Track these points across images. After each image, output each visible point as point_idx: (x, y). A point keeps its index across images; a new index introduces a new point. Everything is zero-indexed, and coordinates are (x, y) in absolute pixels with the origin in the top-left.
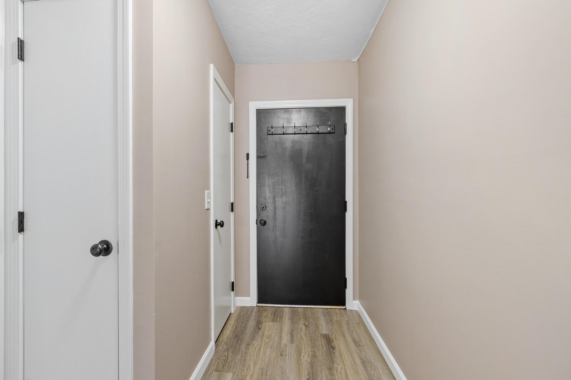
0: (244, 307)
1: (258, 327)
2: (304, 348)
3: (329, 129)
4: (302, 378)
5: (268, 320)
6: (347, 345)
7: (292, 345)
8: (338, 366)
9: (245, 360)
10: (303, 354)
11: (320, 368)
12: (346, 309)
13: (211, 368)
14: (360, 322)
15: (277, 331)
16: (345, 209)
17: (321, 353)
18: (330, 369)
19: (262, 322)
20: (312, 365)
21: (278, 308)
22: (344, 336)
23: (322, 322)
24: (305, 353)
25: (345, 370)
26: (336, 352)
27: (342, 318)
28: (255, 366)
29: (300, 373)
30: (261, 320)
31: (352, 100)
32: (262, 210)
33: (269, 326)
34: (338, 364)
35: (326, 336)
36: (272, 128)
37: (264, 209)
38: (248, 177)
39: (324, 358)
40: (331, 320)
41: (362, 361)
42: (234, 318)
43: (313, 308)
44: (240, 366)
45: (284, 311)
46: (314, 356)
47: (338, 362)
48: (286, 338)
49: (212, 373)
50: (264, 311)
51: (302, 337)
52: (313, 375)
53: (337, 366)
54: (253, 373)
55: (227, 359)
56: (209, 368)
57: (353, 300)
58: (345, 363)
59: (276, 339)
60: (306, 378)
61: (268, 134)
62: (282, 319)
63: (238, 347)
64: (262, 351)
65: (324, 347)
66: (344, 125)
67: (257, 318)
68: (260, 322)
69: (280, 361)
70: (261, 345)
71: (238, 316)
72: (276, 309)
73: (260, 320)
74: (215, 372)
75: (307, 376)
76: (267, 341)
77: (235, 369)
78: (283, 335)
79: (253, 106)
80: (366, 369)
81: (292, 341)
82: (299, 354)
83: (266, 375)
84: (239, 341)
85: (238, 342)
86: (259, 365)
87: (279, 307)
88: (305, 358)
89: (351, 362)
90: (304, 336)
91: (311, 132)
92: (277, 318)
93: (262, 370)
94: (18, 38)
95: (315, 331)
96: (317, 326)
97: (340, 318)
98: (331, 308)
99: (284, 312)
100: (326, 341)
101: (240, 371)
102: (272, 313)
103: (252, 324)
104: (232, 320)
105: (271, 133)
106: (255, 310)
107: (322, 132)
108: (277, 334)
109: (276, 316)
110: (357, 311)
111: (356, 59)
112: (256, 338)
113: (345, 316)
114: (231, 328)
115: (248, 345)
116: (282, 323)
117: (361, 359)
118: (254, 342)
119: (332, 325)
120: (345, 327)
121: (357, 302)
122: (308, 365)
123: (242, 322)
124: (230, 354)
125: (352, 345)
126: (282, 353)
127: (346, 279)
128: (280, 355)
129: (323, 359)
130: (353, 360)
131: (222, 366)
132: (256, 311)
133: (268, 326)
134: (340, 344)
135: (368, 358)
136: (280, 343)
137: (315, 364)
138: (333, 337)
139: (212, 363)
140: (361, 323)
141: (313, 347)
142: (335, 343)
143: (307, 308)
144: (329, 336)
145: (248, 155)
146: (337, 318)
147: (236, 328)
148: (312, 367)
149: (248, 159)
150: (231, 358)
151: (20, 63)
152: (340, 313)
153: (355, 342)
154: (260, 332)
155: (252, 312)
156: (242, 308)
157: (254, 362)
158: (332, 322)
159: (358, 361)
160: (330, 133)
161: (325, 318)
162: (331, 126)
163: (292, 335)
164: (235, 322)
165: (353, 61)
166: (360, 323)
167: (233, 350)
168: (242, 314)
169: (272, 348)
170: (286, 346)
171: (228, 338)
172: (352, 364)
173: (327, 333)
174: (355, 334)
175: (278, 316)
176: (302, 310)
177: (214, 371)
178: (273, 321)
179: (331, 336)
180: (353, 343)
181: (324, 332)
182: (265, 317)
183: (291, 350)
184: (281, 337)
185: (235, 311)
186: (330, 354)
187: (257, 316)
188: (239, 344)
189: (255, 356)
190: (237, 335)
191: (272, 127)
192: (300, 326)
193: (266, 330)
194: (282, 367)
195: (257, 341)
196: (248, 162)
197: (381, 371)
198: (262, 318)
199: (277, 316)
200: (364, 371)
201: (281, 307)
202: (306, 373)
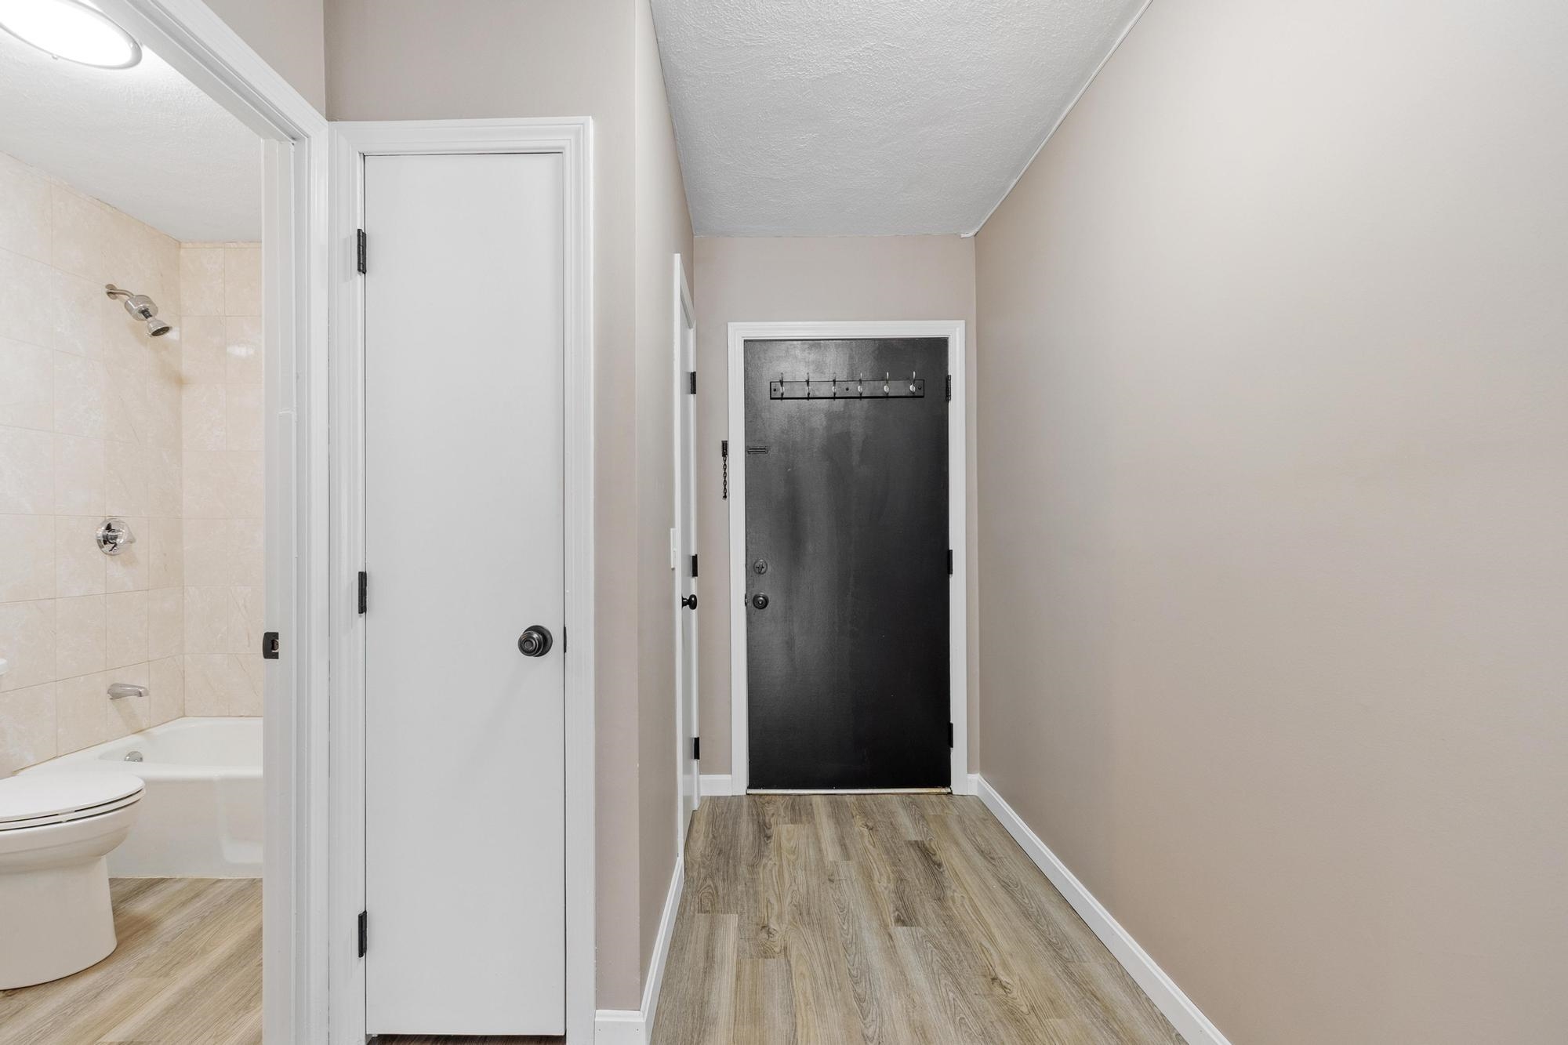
0: (718, 798)
1: (762, 835)
2: (875, 866)
3: (912, 388)
4: (884, 916)
5: (781, 820)
6: (968, 859)
7: (850, 862)
8: (955, 894)
9: (756, 893)
10: (876, 876)
11: (918, 899)
12: (951, 793)
13: (688, 908)
14: (986, 818)
15: (810, 840)
16: (949, 570)
17: (915, 872)
18: (939, 899)
19: (771, 825)
20: (900, 895)
21: (798, 798)
22: (957, 844)
23: (904, 820)
24: (881, 875)
25: (971, 899)
26: (946, 872)
27: (946, 811)
28: (780, 899)
29: (878, 907)
30: (767, 821)
31: (962, 323)
32: (760, 573)
33: (788, 831)
34: (954, 891)
35: (918, 845)
36: (782, 385)
37: (763, 570)
38: (725, 497)
39: (922, 881)
40: (923, 816)
41: (1003, 884)
42: (702, 818)
43: (878, 794)
44: (748, 902)
45: (813, 803)
46: (901, 879)
47: (953, 887)
48: (832, 853)
49: (694, 916)
50: (766, 804)
51: (866, 849)
52: (906, 910)
53: (952, 894)
54: (782, 912)
55: (717, 893)
56: (685, 909)
57: (968, 772)
58: (968, 888)
59: (811, 854)
60: (892, 915)
61: (772, 399)
62: (813, 818)
63: (731, 871)
64: (786, 875)
65: (919, 864)
66: (944, 380)
67: (756, 817)
68: (765, 824)
69: (830, 891)
70: (781, 866)
71: (712, 816)
72: (794, 799)
73: (764, 821)
74: (700, 914)
75: (894, 912)
76: (792, 857)
77: (739, 907)
78: (823, 846)
79: (738, 333)
80: (1013, 897)
81: (847, 856)
82: (869, 877)
83: (809, 913)
84: (731, 861)
85: (728, 862)
86: (789, 899)
87: (799, 795)
88: (884, 884)
89: (980, 886)
90: (871, 847)
91: (872, 393)
92: (800, 816)
93: (798, 906)
94: (359, 230)
95: (892, 837)
96: (894, 828)
97: (943, 811)
98: (918, 794)
99: (814, 805)
100: (919, 854)
101: (752, 910)
102: (786, 807)
103: (746, 829)
104: (699, 823)
105: (780, 396)
106: (745, 803)
107: (897, 395)
108: (811, 845)
109: (797, 811)
110: (977, 797)
111: (971, 234)
112: (766, 854)
113: (951, 806)
114: (702, 838)
115: (753, 866)
116: (815, 825)
117: (999, 880)
118: (764, 861)
119: (927, 824)
120: (956, 828)
121: (977, 777)
122: (893, 895)
123: (725, 827)
124: (720, 884)
125: (978, 860)
126: (832, 878)
127: (950, 726)
128: (828, 882)
129: (920, 884)
130: (984, 883)
131: (709, 905)
132: (749, 806)
133: (784, 833)
134: (950, 857)
135: (1013, 879)
136: (821, 859)
137: (906, 892)
138: (932, 844)
139: (686, 900)
140: (988, 817)
141: (894, 864)
142: (941, 856)
143: (864, 794)
144: (924, 845)
145: (725, 445)
146: (935, 809)
147: (714, 837)
148: (901, 899)
149: (725, 454)
150: (724, 889)
151: (360, 277)
152: (940, 802)
153: (982, 852)
154: (772, 844)
155: (740, 806)
156: (715, 800)
157: (776, 894)
158: (926, 820)
159: (995, 885)
160: (913, 396)
161: (909, 811)
162: (916, 381)
163: (844, 847)
164: (709, 828)
165: (963, 236)
166: (987, 820)
167: (723, 875)
168: (718, 811)
169: (808, 868)
170: (837, 866)
171: (702, 856)
172: (982, 889)
173: (919, 839)
174: (979, 839)
175: (802, 813)
176: (853, 798)
177: (696, 913)
178: (793, 821)
179: (930, 845)
180: (978, 854)
181: (913, 837)
182: (773, 814)
183: (848, 871)
184: (820, 850)
185: (701, 806)
186: (933, 874)
187: (754, 813)
188: (731, 865)
189: (776, 884)
190: (721, 851)
191: (782, 382)
192: (856, 829)
193: (783, 838)
194: (839, 899)
195: (771, 859)
196: (725, 461)
197: (1043, 899)
198: (767, 818)
199: (799, 813)
200: (1009, 900)
201: (805, 795)
202: (892, 908)
